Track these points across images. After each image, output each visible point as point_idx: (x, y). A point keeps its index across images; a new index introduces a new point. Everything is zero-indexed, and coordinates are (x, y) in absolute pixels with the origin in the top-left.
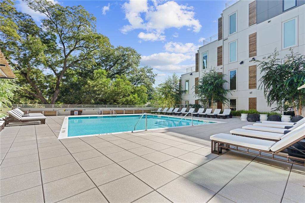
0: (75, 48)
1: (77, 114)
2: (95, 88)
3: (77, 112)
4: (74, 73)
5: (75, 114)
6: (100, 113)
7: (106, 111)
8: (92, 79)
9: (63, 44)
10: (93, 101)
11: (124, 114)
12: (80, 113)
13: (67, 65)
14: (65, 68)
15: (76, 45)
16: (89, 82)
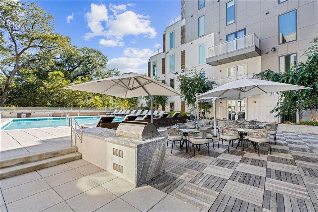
0: (29, 47)
1: (25, 116)
2: (52, 91)
3: (25, 115)
4: (30, 72)
5: (22, 116)
6: (52, 115)
7: (59, 114)
8: (49, 81)
9: (14, 42)
10: (49, 104)
11: (78, 116)
12: (28, 115)
13: (20, 65)
14: (17, 67)
15: (30, 44)
16: (45, 83)
